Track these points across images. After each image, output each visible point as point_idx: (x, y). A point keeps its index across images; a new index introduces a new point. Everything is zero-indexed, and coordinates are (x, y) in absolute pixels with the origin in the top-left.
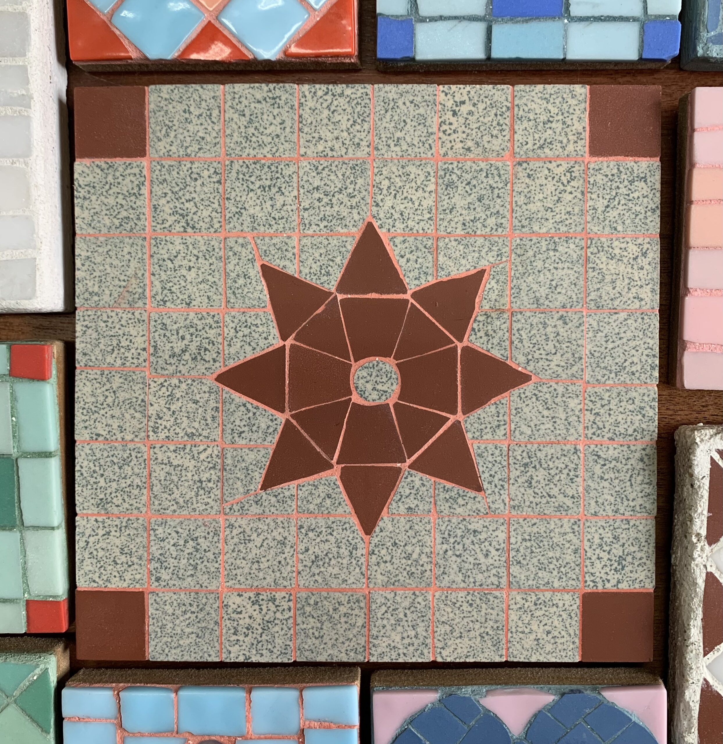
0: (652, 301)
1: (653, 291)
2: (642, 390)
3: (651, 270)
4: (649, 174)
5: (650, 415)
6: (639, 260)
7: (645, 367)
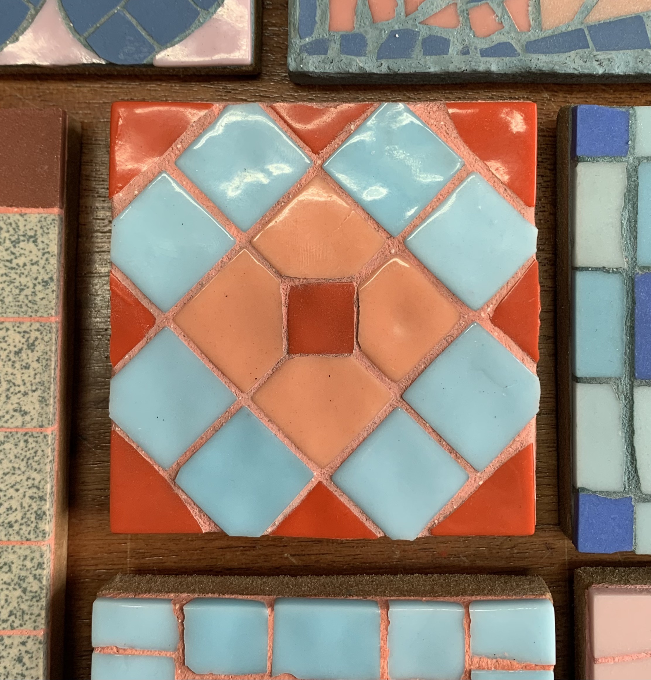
0: (40, 415)
1: (43, 400)
2: (23, 551)
3: (40, 370)
4: (40, 232)
5: (34, 589)
6: (23, 355)
7: (28, 515)
